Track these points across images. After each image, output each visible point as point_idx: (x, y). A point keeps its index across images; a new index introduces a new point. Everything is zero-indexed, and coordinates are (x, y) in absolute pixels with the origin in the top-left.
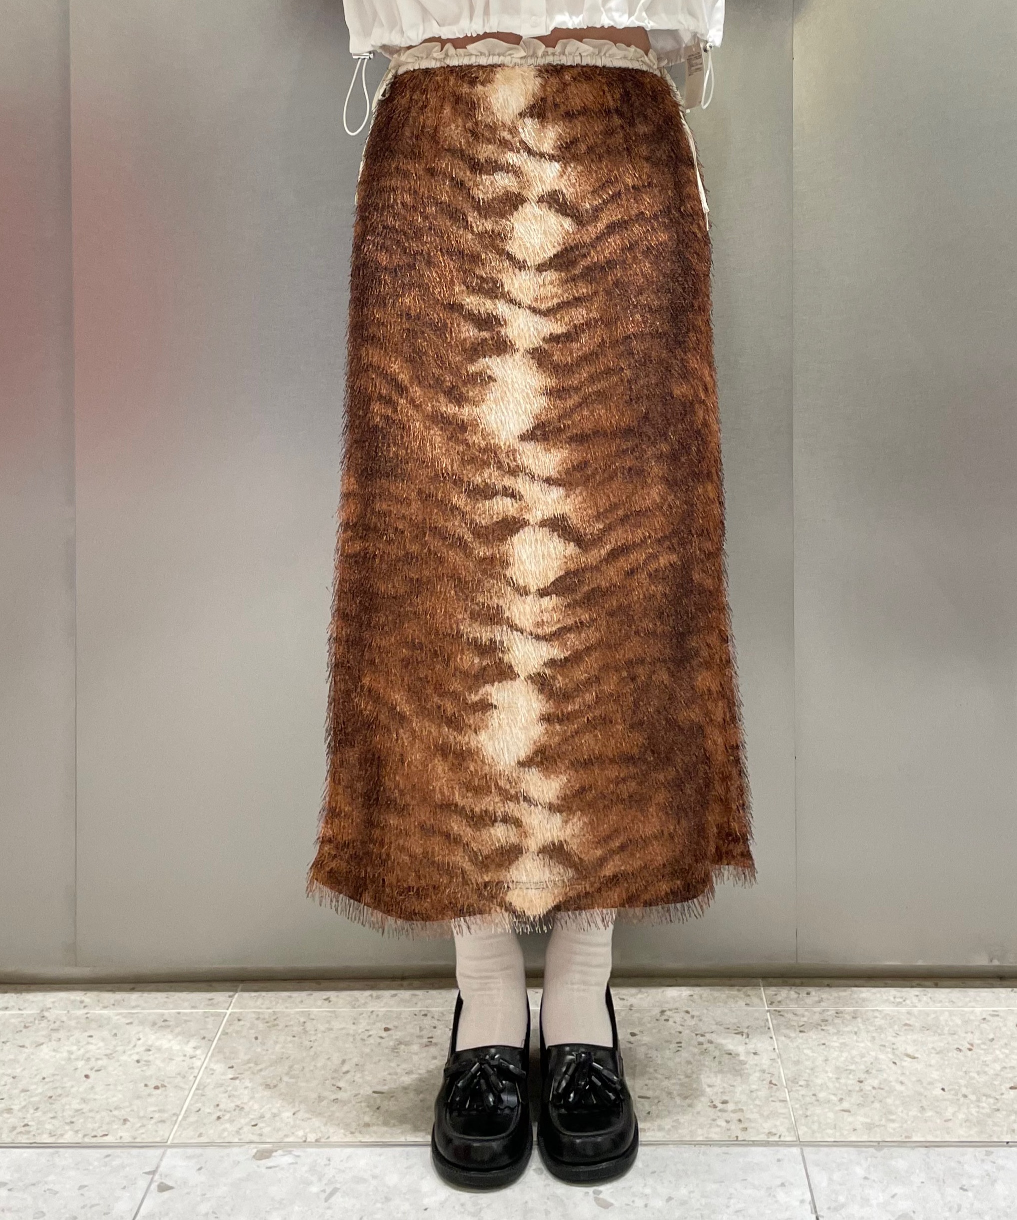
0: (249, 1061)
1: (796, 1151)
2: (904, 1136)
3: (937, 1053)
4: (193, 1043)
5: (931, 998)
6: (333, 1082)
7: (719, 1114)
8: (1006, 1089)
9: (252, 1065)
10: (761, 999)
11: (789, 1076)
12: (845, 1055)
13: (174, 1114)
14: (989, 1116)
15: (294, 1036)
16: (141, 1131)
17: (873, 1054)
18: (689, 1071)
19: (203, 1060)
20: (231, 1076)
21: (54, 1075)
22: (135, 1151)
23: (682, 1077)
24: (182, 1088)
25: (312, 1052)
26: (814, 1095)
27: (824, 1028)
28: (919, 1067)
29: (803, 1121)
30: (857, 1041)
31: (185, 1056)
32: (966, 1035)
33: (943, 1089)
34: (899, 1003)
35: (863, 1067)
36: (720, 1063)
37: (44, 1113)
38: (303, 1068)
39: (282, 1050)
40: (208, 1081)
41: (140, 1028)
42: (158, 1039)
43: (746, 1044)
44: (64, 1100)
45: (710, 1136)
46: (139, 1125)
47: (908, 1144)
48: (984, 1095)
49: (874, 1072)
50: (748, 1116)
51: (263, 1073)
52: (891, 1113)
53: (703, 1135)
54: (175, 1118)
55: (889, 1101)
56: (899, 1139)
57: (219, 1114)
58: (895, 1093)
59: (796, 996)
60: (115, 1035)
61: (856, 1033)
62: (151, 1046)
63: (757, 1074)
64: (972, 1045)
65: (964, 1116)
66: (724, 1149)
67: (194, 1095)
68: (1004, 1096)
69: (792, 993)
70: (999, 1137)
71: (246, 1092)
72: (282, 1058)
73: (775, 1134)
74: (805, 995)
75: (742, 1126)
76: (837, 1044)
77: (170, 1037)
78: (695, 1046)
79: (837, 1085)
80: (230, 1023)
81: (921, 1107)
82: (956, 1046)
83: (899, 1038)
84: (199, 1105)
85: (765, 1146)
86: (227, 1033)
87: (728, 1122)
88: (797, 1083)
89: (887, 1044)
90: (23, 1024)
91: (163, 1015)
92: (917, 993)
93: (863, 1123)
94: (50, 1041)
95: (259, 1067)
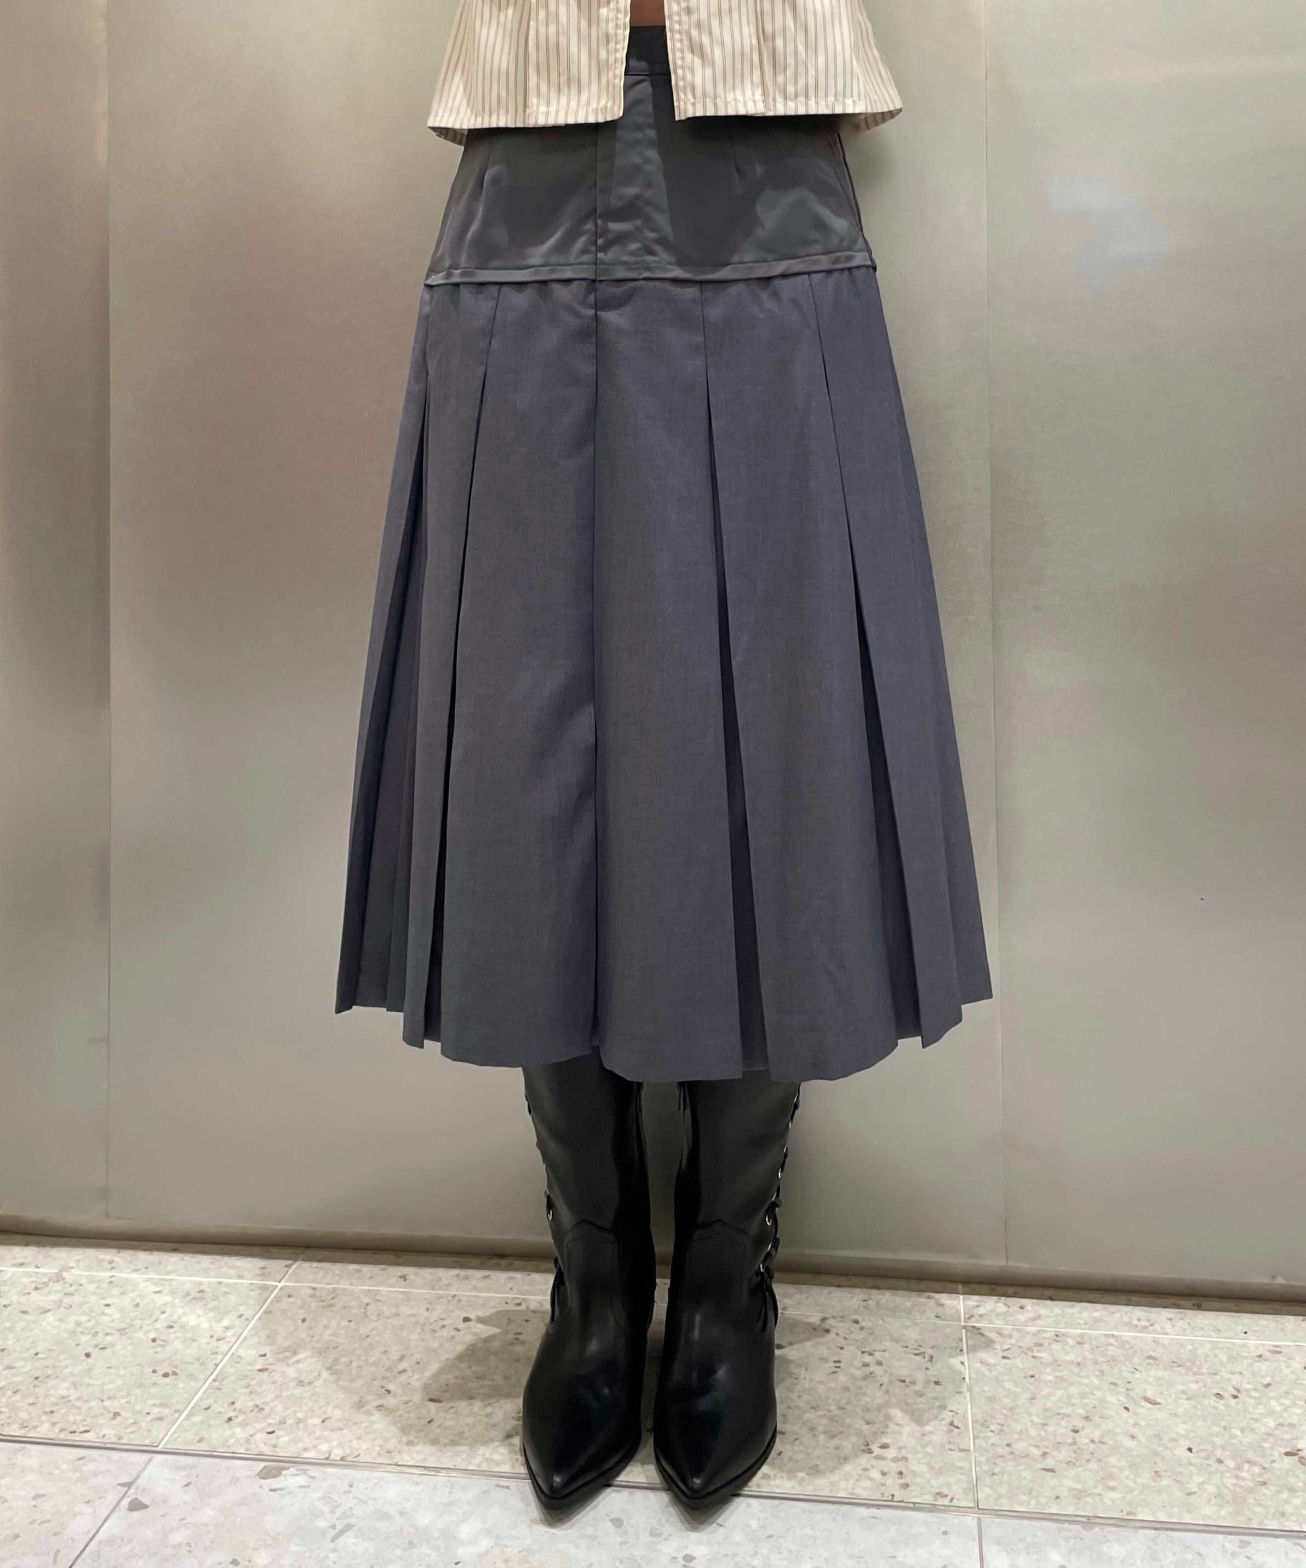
0: (286, 1350)
1: (971, 1520)
2: (1125, 1512)
3: (1187, 1399)
4: (225, 1323)
5: (1189, 1324)
6: (383, 1383)
7: (874, 1462)
8: (1280, 1454)
9: (287, 1354)
10: (960, 1312)
11: (979, 1417)
12: (1059, 1393)
13: (177, 1411)
14: (1251, 1491)
15: (350, 1321)
16: (130, 1430)
17: (1099, 1393)
18: (844, 1401)
19: (230, 1345)
20: (257, 1367)
21: (50, 1350)
23: (833, 1408)
24: (195, 1378)
25: (366, 1343)
26: (1008, 1445)
27: (1035, 1354)
28: (1160, 1416)
29: (988, 1480)
30: (1078, 1375)
31: (212, 1337)
32: (1231, 1376)
33: (1190, 1450)
34: (1146, 1328)
35: (1081, 1411)
36: (887, 1392)
37: (23, 1398)
38: (351, 1362)
39: (331, 1338)
40: (229, 1370)
41: (172, 1299)
42: (185, 1314)
43: (927, 1369)
44: (51, 1383)
45: (856, 1491)
46: (130, 1421)
47: (1131, 1524)
48: (1249, 1462)
49: (1096, 1418)
50: (914, 1468)
51: (297, 1366)
52: (1111, 1477)
53: (846, 1489)
54: (177, 1415)
55: (1113, 1460)
56: (1119, 1516)
57: (230, 1415)
58: (1122, 1450)
59: (1005, 1309)
60: (137, 1305)
61: (1079, 1364)
62: (175, 1322)
63: (937, 1411)
64: (1238, 1391)
65: (1216, 1491)
66: (873, 1511)
67: (207, 1389)
68: (1275, 1465)
69: (1000, 1305)
70: (1261, 1522)
71: (273, 1388)
72: (328, 1348)
73: (946, 1496)
74: (1018, 1309)
75: (901, 1481)
76: (1050, 1378)
77: (200, 1312)
78: (858, 1368)
79: (1043, 1433)
80: (280, 1300)
81: (1156, 1472)
82: (1215, 1391)
83: (1138, 1375)
84: (210, 1402)
85: (930, 1512)
86: (270, 1312)
87: (884, 1474)
88: (988, 1427)
89: (1119, 1382)
90: (33, 1285)
91: (205, 1284)
92: (1171, 1316)
93: (1070, 1490)
94: (59, 1307)
95: (296, 1358)
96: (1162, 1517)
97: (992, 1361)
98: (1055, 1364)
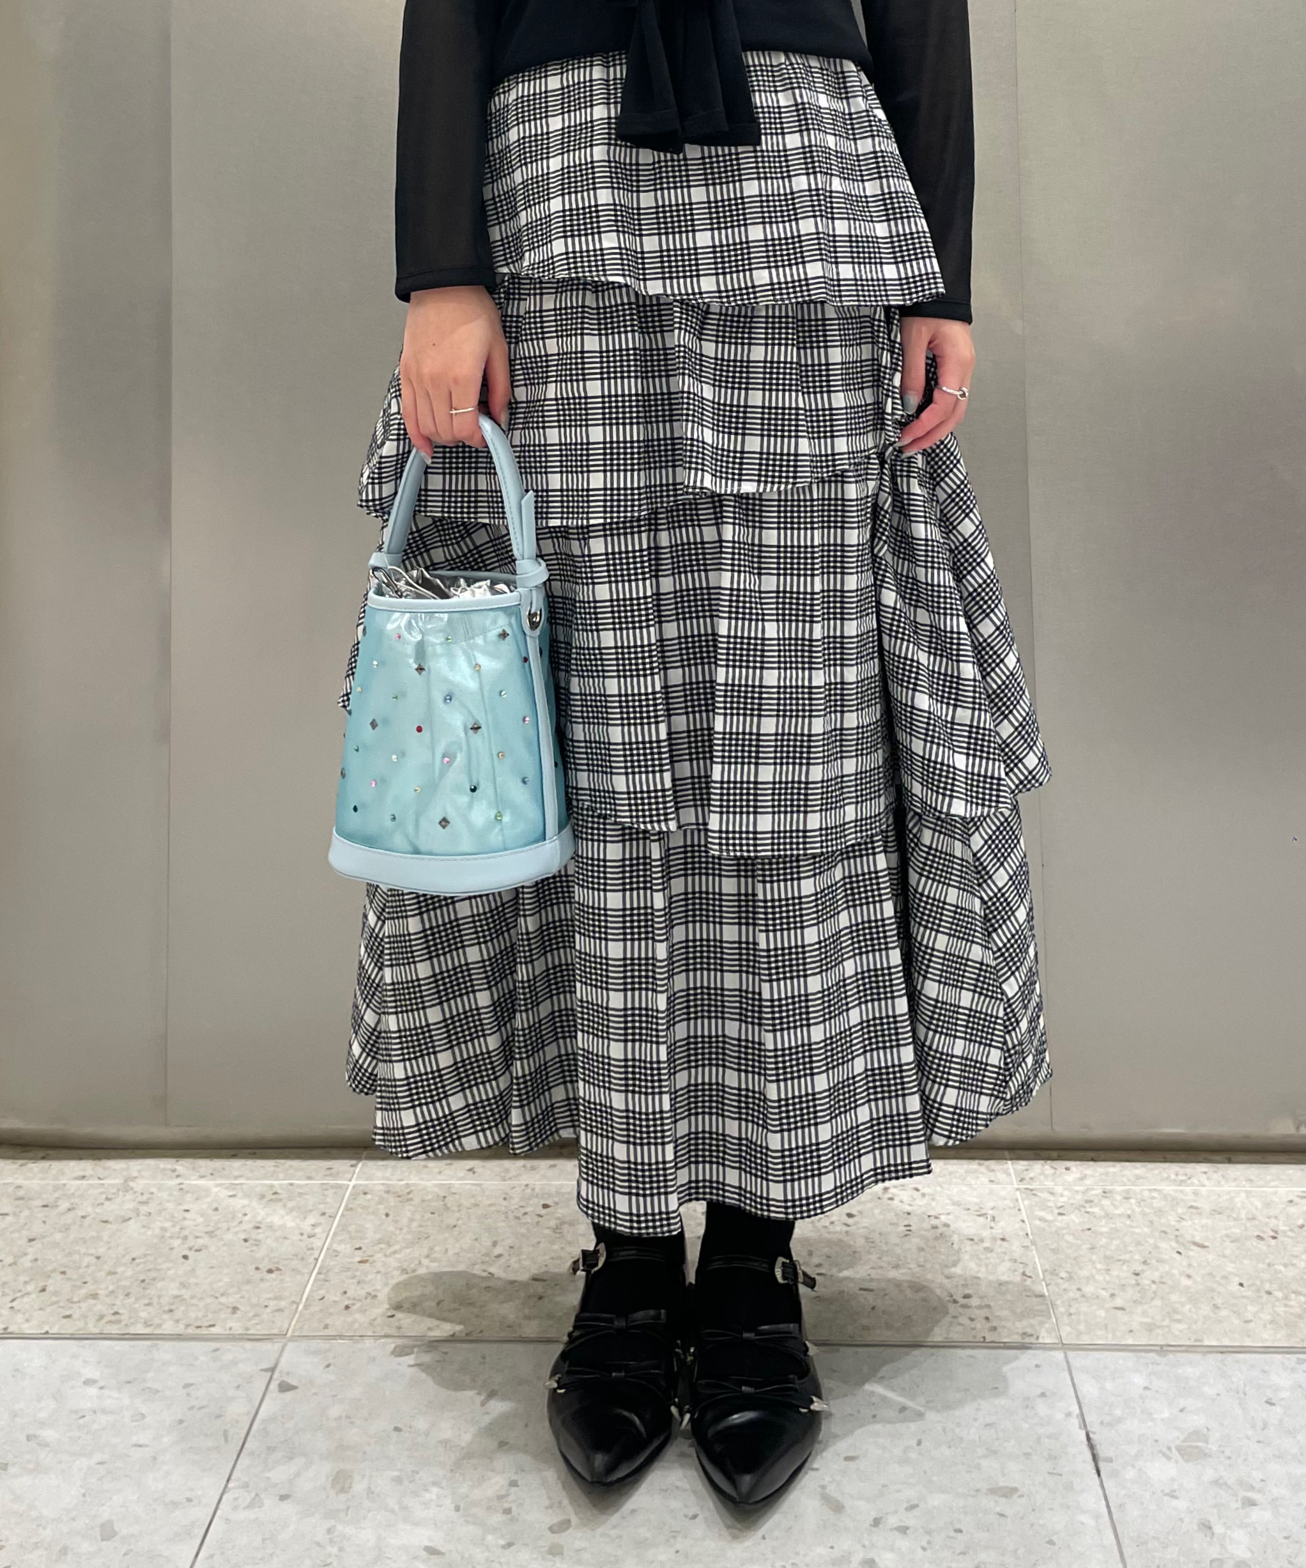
0: (380, 1242)
1: (1059, 1355)
2: (1192, 1339)
3: (1232, 1242)
4: (311, 1220)
5: (1222, 1175)
6: (484, 1267)
7: (960, 1310)
9: (383, 1246)
10: (1009, 1174)
11: (1047, 1267)
12: (1115, 1242)
13: (293, 1302)
14: (1300, 1316)
15: (433, 1213)
16: (254, 1322)
17: (1151, 1241)
18: (922, 1260)
19: (324, 1239)
20: (359, 1259)
21: (145, 1255)
22: (249, 1345)
23: (913, 1266)
24: (299, 1272)
25: (456, 1231)
26: (1079, 1289)
27: (1088, 1210)
28: (1210, 1257)
29: (1065, 1317)
30: (1130, 1226)
31: (302, 1234)
32: (1268, 1220)
33: (1241, 1285)
34: (1183, 1181)
35: (1137, 1257)
36: (959, 1250)
37: (137, 1299)
38: (447, 1250)
39: (420, 1230)
40: (333, 1263)
41: (246, 1202)
42: (268, 1215)
43: (991, 1228)
44: (159, 1285)
45: (950, 1336)
46: (251, 1314)
47: (1198, 1349)
48: (1294, 1292)
49: (1154, 1262)
50: (998, 1313)
51: (398, 1256)
53: (941, 1335)
54: (294, 1306)
55: (1174, 1297)
56: (1188, 1343)
57: (346, 1303)
58: (1180, 1288)
59: (1051, 1171)
60: (216, 1209)
61: (1129, 1217)
62: (260, 1223)
63: (1008, 1264)
64: (1276, 1232)
65: (1268, 1317)
66: (968, 1351)
67: (315, 1281)
69: (1047, 1167)
71: (379, 1276)
72: (419, 1238)
73: (1031, 1335)
74: (1064, 1171)
75: (989, 1325)
76: (1105, 1229)
77: (282, 1212)
78: (928, 1231)
79: (1108, 1278)
80: (354, 1196)
81: (1214, 1305)
82: (1256, 1233)
83: (1184, 1223)
84: (322, 1292)
85: (1020, 1349)
86: (351, 1209)
87: (972, 1320)
88: (1057, 1275)
89: (1168, 1230)
90: (104, 1196)
91: (272, 1186)
92: (1205, 1170)
93: (1141, 1323)
94: (138, 1215)
95: (392, 1249)
96: (1226, 1342)
97: (1049, 1217)
98: (1108, 1216)
